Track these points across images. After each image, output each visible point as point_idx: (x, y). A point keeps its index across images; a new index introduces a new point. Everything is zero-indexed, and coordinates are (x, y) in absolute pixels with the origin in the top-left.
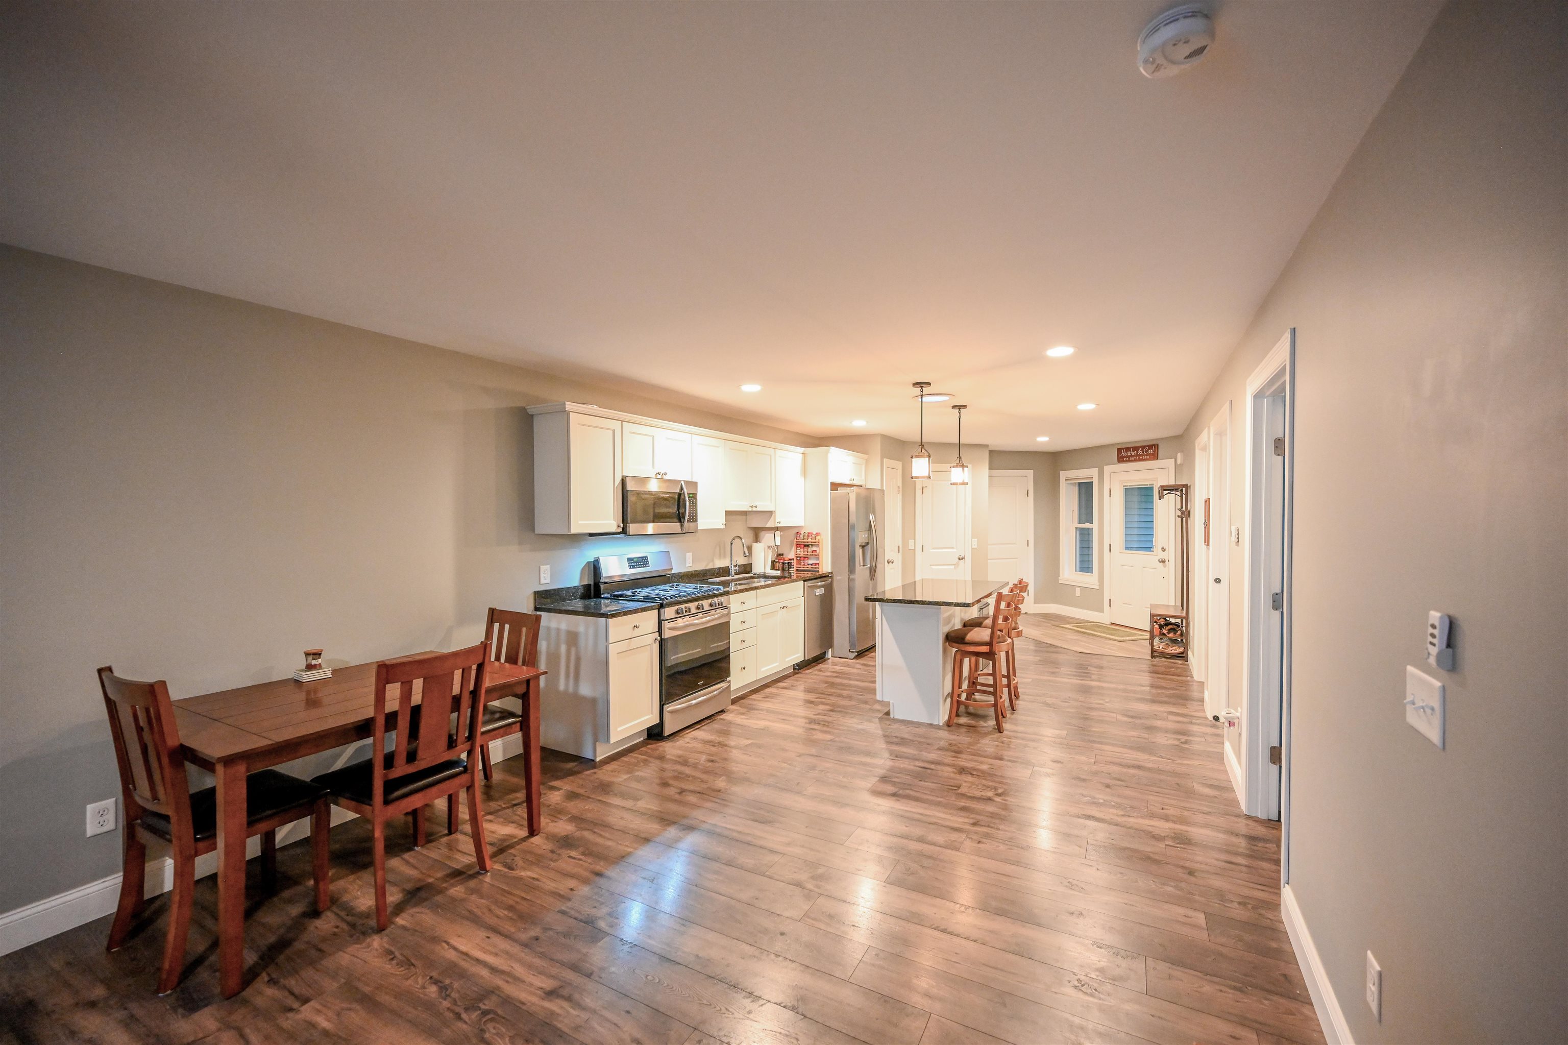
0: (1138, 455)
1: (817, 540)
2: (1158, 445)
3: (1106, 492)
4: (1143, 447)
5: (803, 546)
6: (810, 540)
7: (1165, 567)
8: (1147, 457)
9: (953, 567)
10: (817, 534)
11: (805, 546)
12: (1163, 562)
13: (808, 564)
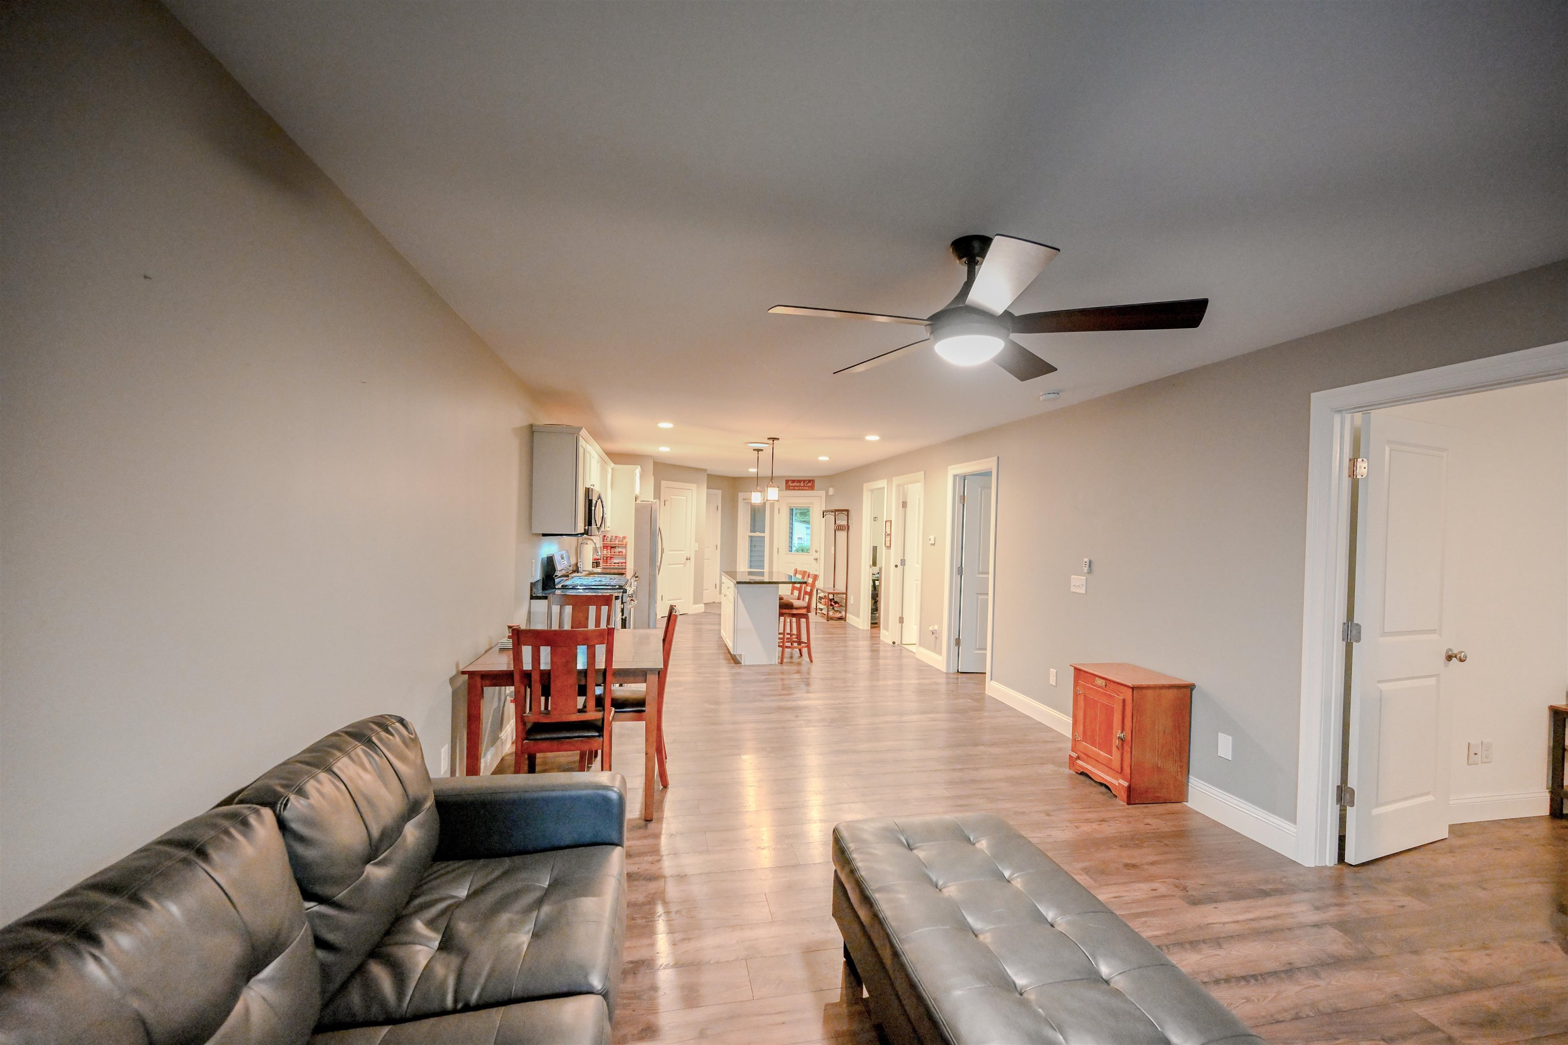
0: (800, 486)
1: (624, 543)
2: (814, 480)
3: (776, 511)
4: (804, 481)
5: (609, 547)
6: (617, 542)
7: (817, 563)
8: (807, 488)
9: (682, 565)
10: (624, 538)
11: (612, 547)
12: (816, 560)
13: (615, 563)
